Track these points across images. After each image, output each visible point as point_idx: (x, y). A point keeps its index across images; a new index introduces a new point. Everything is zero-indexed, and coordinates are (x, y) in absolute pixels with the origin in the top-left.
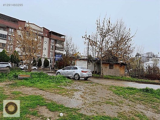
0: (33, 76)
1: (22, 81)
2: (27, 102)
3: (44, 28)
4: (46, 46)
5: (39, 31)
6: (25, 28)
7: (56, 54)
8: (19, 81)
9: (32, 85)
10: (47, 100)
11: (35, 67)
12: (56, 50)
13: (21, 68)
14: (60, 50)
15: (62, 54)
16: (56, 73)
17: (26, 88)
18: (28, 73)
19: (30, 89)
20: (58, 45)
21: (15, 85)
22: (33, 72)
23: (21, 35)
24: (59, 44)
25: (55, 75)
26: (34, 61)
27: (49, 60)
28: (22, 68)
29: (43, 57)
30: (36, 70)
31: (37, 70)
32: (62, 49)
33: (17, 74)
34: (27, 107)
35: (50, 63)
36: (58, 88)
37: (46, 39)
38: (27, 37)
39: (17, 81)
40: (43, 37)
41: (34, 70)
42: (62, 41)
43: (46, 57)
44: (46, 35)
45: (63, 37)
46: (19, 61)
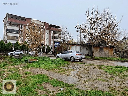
0: (40, 60)
1: (32, 64)
2: (35, 80)
3: (45, 22)
4: (47, 36)
5: (42, 26)
6: (31, 24)
7: (55, 42)
8: (30, 64)
9: (38, 66)
10: (51, 78)
11: (41, 53)
12: (55, 38)
13: (30, 54)
14: (58, 39)
15: (60, 42)
16: (56, 57)
17: (35, 69)
18: (35, 58)
19: (37, 70)
20: (56, 35)
21: (26, 67)
22: (39, 56)
23: (29, 29)
24: (57, 34)
25: (55, 58)
26: (40, 48)
27: (50, 47)
28: (31, 54)
29: (46, 45)
30: (41, 55)
31: (42, 55)
32: (60, 37)
33: (28, 58)
34: (36, 83)
35: (51, 49)
36: (58, 68)
37: (47, 31)
38: (33, 31)
39: (28, 64)
40: (44, 29)
41: (40, 55)
42: (59, 32)
43: (48, 45)
44: (47, 28)
45: (60, 28)
46: (28, 49)
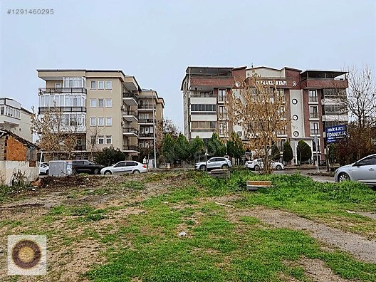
0: (279, 183)
1: (257, 195)
2: (274, 242)
3: (286, 69)
4: (296, 109)
5: (278, 80)
6: (247, 81)
7: (325, 126)
8: (251, 194)
9: (278, 204)
10: (324, 245)
11: (280, 164)
12: (324, 114)
13: (249, 166)
14: (338, 114)
15: (345, 124)
16: (336, 176)
17: (268, 210)
18: (265, 177)
19: (276, 213)
20: (328, 102)
21: (243, 203)
22: (275, 173)
23: (242, 99)
24: (333, 97)
25: (332, 181)
26: (275, 150)
27: (310, 144)
28: (252, 166)
29: (293, 137)
30: (281, 169)
31: (284, 169)
32: (343, 109)
33: (244, 178)
34: (277, 254)
35: (314, 150)
36: (349, 215)
37: (296, 95)
38: (253, 100)
39: (246, 194)
40: (287, 90)
41: (277, 170)
42: (339, 90)
43: (300, 137)
44: (295, 84)
45: (342, 77)
46: (243, 153)
